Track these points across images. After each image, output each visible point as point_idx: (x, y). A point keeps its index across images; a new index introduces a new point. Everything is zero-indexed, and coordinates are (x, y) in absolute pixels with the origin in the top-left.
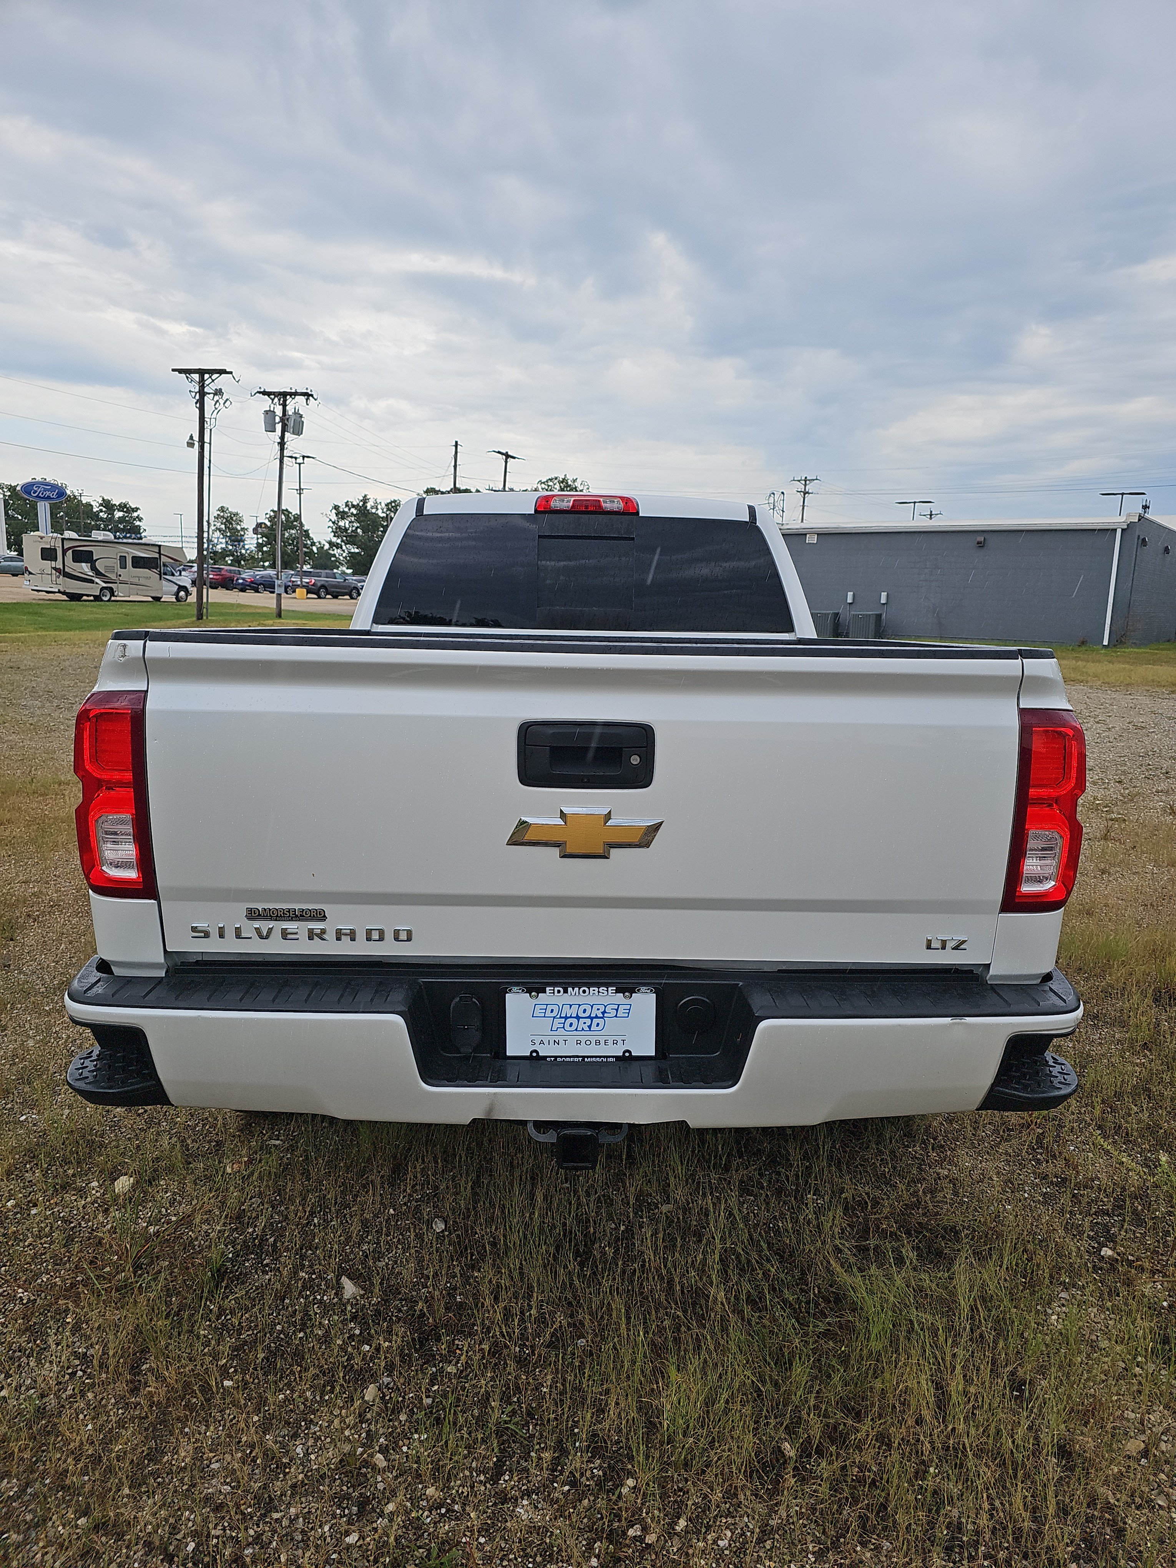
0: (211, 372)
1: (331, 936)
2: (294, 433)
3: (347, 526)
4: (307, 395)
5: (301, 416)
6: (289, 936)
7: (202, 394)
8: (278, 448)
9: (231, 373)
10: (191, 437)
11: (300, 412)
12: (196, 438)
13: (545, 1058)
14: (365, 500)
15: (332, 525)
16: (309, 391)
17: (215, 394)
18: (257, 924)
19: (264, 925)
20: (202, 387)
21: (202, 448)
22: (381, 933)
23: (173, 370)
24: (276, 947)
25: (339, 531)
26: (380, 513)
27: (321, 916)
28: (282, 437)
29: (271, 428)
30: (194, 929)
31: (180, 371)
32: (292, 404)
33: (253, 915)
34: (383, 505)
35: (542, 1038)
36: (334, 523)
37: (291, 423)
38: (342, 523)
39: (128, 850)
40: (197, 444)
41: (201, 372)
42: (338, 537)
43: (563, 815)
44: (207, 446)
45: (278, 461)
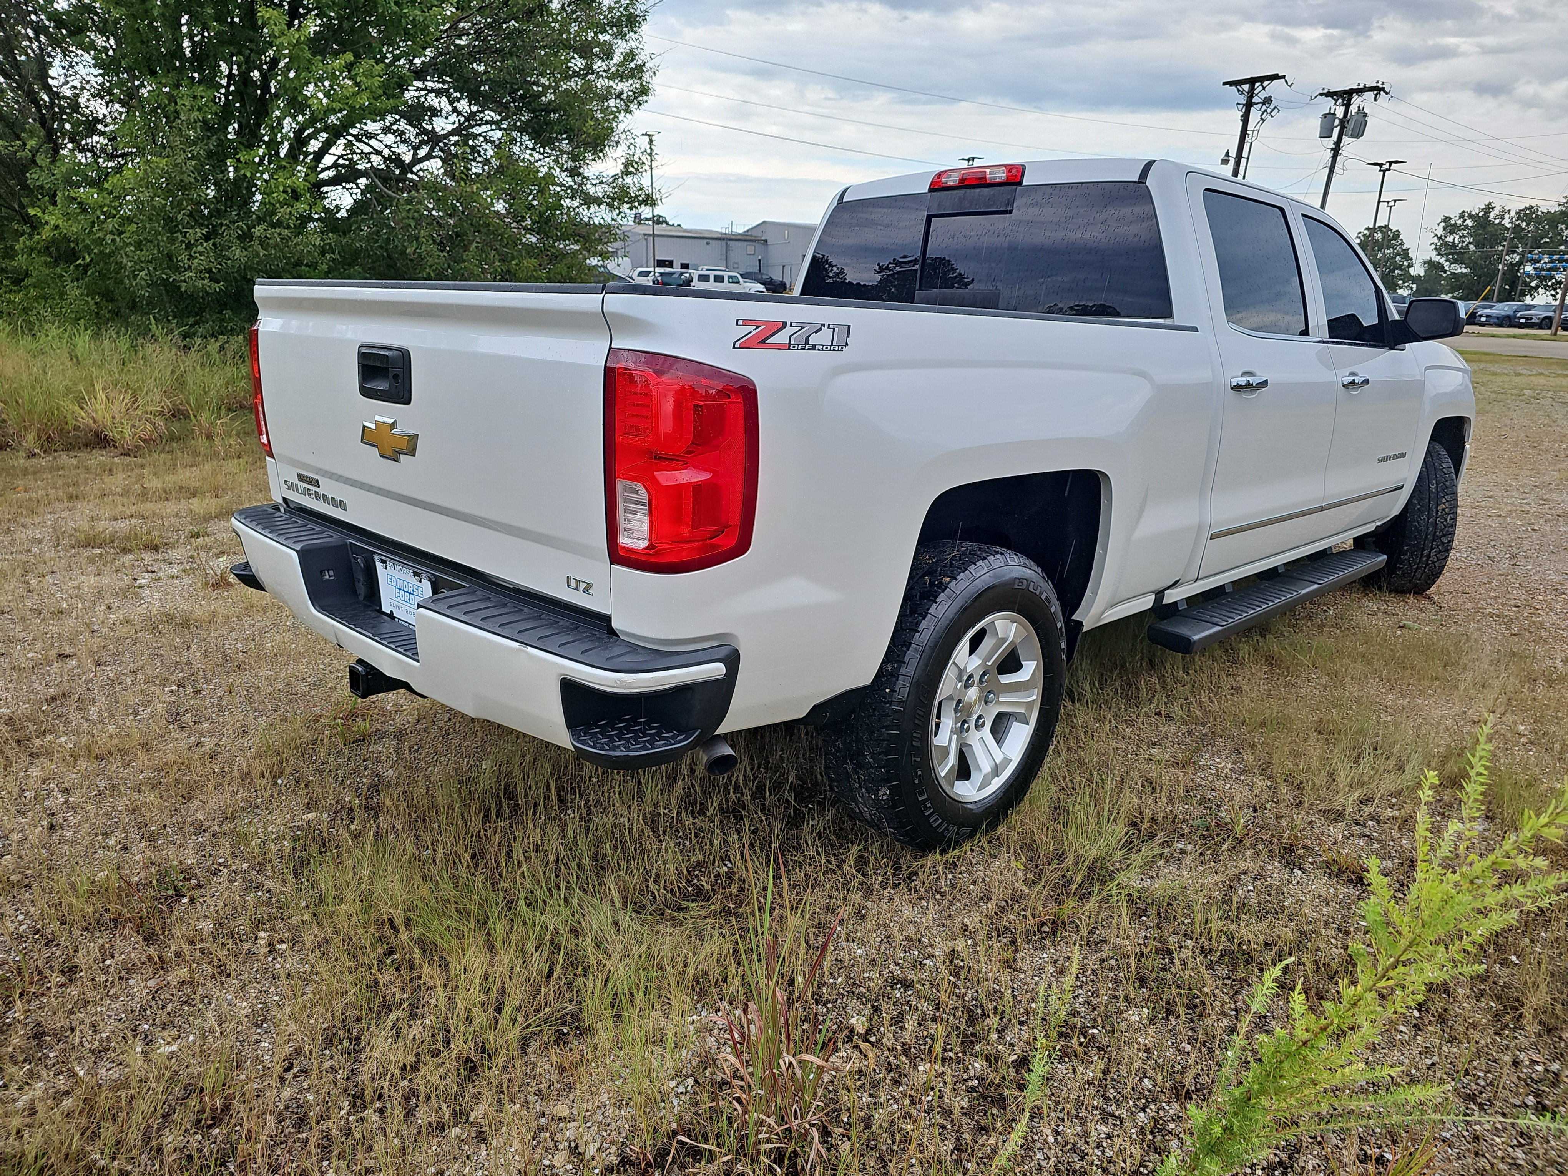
0: (1262, 79)
2: (1352, 136)
3: (1456, 242)
4: (1378, 90)
5: (1365, 115)
7: (1249, 105)
8: (1329, 154)
9: (1283, 77)
10: (1227, 154)
11: (1366, 110)
12: (1233, 154)
14: (1489, 208)
15: (1435, 240)
16: (1380, 85)
17: (1263, 104)
20: (1251, 97)
21: (1238, 164)
23: (1224, 84)
25: (1444, 248)
26: (1506, 223)
28: (1338, 143)
29: (1326, 134)
31: (1231, 84)
32: (1356, 102)
34: (1513, 214)
36: (1440, 238)
37: (1350, 126)
38: (1450, 239)
40: (1232, 162)
41: (1252, 81)
42: (1443, 255)
44: (1243, 161)
45: (1327, 170)
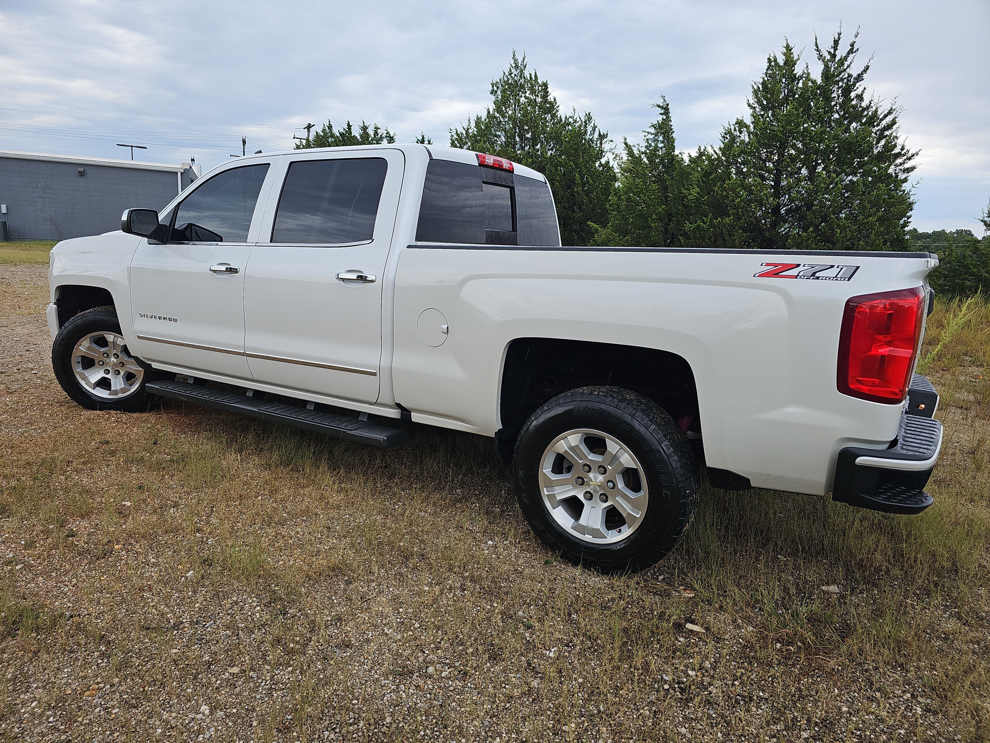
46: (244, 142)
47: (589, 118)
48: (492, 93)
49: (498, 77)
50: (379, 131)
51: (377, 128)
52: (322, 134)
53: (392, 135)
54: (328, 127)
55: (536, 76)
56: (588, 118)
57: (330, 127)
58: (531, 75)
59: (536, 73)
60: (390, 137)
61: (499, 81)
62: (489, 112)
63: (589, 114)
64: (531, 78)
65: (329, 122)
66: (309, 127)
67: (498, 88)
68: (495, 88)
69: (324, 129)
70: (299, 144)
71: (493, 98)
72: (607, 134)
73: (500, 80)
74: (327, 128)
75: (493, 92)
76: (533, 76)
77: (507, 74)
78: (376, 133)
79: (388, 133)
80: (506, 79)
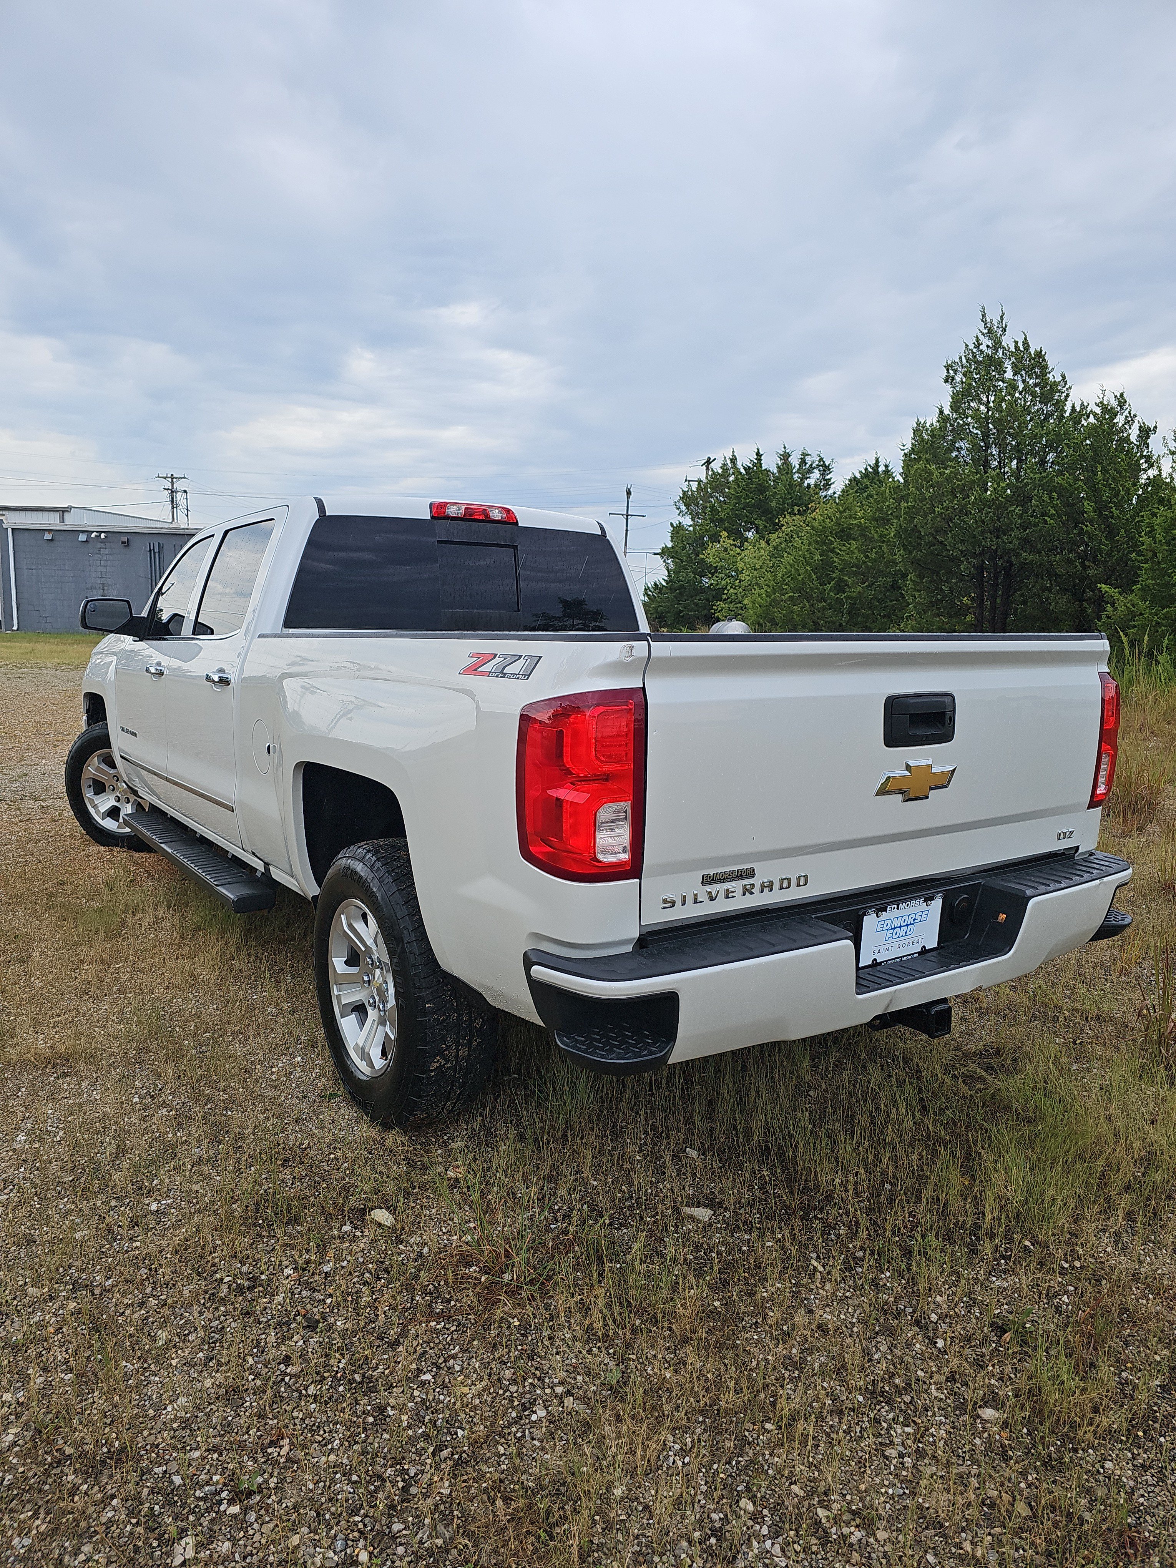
1: (757, 890)
6: (730, 895)
13: (881, 963)
18: (709, 888)
19: (713, 888)
22: (789, 880)
24: (722, 906)
27: (750, 873)
30: (665, 901)
33: (707, 880)
35: (879, 948)
39: (623, 834)
43: (908, 767)
46: (629, 493)
47: (1122, 401)
48: (946, 381)
49: (956, 353)
50: (808, 459)
51: (805, 455)
52: (720, 471)
53: (827, 463)
54: (731, 460)
55: (1025, 343)
56: (1120, 402)
57: (734, 460)
58: (1016, 343)
59: (1025, 339)
60: (824, 465)
61: (957, 360)
62: (941, 412)
63: (1122, 395)
64: (1017, 348)
65: (733, 452)
66: (708, 462)
67: (956, 371)
68: (951, 372)
69: (724, 465)
70: (686, 489)
71: (948, 388)
72: (1156, 427)
73: (960, 358)
74: (729, 462)
75: (949, 379)
76: (1020, 345)
77: (971, 346)
78: (803, 462)
79: (821, 460)
80: (970, 356)
